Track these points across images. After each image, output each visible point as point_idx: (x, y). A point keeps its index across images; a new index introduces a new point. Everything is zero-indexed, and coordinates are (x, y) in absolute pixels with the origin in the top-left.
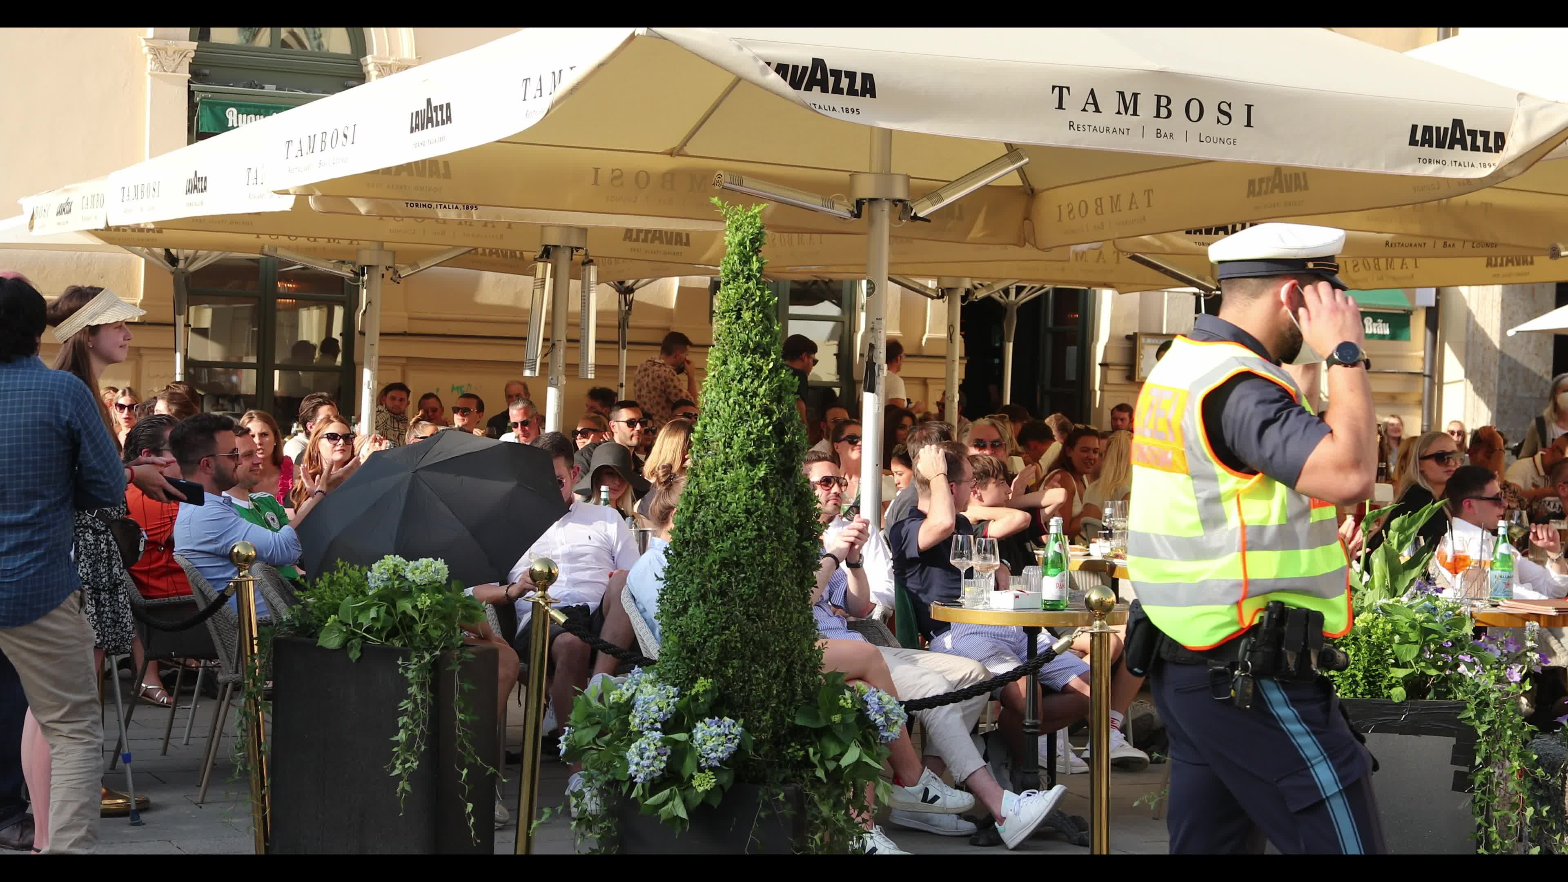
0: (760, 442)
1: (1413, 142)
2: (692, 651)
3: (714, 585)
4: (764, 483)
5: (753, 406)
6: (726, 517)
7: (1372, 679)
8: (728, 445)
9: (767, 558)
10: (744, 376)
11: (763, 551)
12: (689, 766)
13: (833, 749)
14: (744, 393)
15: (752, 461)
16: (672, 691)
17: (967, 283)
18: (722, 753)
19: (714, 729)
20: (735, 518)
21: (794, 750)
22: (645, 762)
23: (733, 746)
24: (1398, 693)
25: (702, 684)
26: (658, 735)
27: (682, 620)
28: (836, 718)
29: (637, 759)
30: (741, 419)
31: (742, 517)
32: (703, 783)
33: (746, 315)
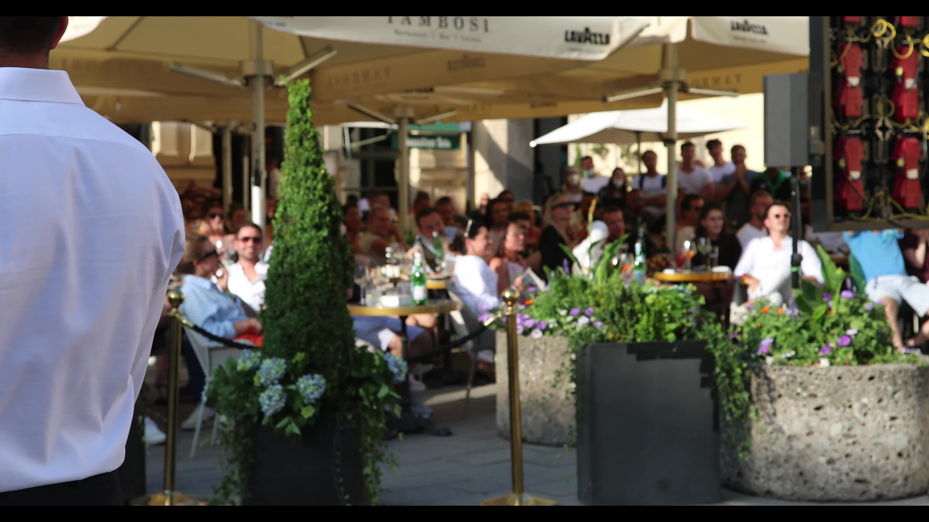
0: (322, 216)
1: (567, 40)
2: (290, 338)
3: (301, 299)
4: (325, 240)
5: (314, 195)
6: (305, 260)
7: (658, 330)
8: (302, 218)
9: (330, 282)
10: (307, 178)
11: (327, 278)
12: (297, 404)
13: (372, 389)
14: (308, 188)
15: (318, 227)
16: (283, 361)
17: (233, 124)
18: (316, 395)
19: (311, 382)
20: (311, 261)
21: (350, 391)
22: (273, 403)
23: (322, 390)
24: (671, 337)
25: (300, 356)
26: (279, 387)
27: (282, 321)
28: (374, 371)
29: (267, 402)
30: (310, 202)
31: (315, 260)
32: (308, 413)
33: (306, 144)
